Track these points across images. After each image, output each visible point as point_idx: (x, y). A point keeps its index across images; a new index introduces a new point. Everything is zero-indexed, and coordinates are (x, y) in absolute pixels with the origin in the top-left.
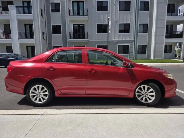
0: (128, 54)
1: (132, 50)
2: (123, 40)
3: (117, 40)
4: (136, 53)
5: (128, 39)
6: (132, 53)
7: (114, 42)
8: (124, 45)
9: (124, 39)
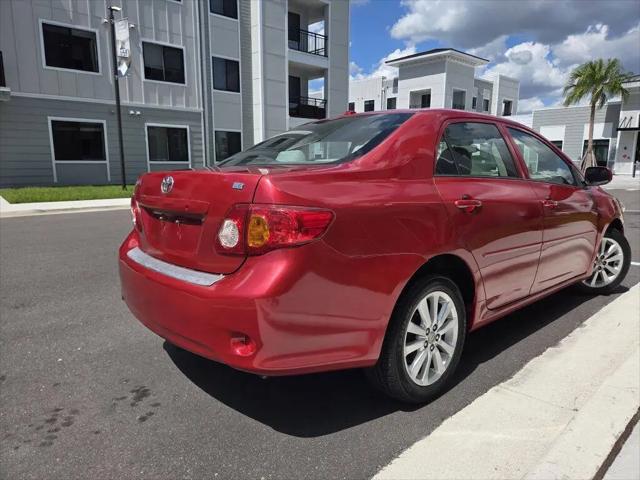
0: (187, 160)
1: (198, 147)
2: (165, 106)
3: (143, 103)
4: (212, 159)
5: (182, 107)
6: (199, 154)
7: (132, 112)
8: (169, 129)
9: (168, 105)
